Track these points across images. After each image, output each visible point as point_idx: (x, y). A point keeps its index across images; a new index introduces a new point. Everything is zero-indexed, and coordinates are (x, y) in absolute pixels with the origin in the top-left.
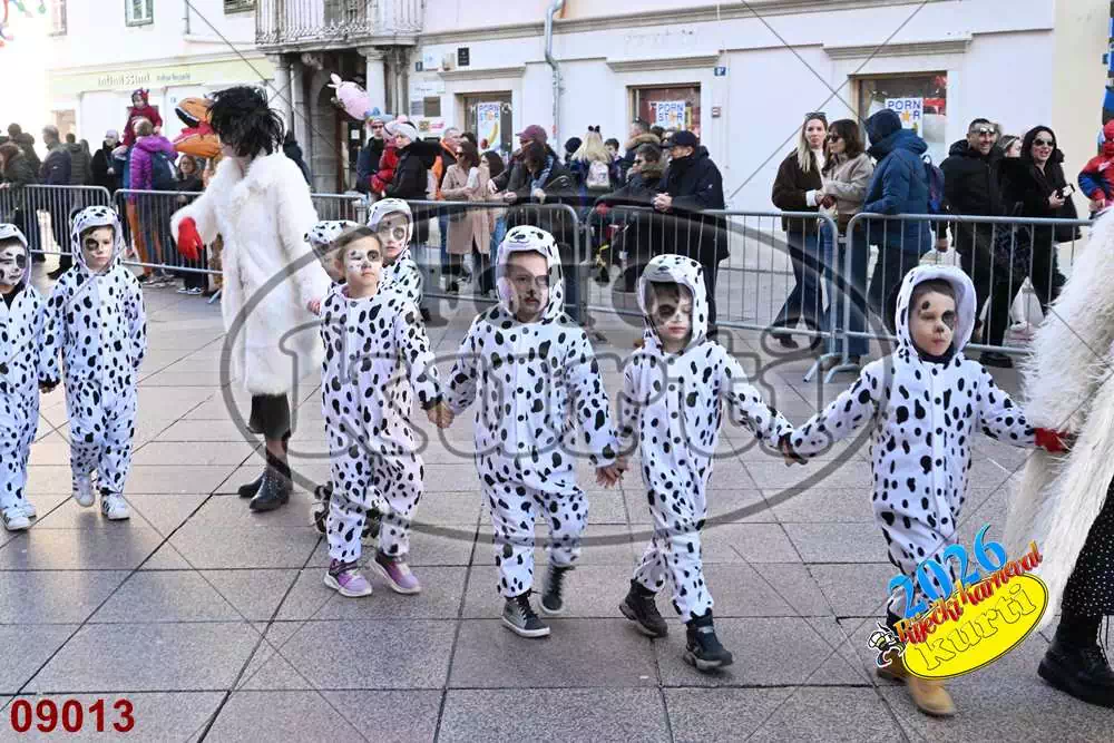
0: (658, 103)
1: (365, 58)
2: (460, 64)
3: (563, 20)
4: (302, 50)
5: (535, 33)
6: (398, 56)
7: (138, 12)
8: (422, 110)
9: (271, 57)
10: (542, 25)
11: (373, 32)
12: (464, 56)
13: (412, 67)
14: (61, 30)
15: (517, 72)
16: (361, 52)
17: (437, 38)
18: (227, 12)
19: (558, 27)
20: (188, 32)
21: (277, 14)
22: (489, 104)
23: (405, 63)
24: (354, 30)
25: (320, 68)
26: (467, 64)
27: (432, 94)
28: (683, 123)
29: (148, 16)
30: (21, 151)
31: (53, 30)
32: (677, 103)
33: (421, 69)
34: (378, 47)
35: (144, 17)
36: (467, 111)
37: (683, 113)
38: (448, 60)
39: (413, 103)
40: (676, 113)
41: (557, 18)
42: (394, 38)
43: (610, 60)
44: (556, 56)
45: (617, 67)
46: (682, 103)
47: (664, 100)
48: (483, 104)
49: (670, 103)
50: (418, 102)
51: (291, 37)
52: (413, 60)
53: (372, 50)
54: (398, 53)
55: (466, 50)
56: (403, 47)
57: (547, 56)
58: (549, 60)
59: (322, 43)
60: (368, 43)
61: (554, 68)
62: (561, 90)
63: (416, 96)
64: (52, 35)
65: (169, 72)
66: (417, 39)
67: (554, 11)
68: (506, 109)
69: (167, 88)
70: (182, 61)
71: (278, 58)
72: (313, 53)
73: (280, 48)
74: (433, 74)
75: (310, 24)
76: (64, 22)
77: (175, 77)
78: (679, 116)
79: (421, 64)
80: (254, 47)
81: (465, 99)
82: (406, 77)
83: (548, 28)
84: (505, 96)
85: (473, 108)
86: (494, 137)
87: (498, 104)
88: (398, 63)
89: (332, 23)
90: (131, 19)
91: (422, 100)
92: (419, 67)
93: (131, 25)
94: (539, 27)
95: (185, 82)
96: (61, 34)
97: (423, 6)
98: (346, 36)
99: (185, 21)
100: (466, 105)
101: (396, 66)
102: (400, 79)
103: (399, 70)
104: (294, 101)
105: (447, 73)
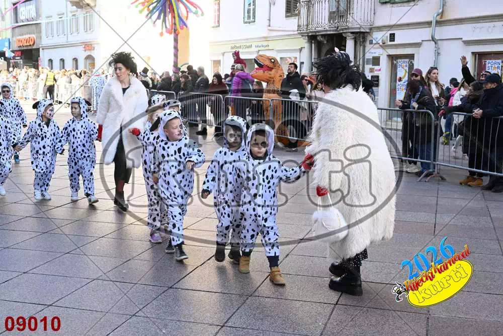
0: (488, 61)
1: (346, 38)
2: (390, 41)
3: (441, 20)
4: (317, 34)
5: (427, 26)
6: (361, 37)
7: (249, 17)
8: (371, 62)
9: (304, 37)
10: (431, 22)
11: (350, 25)
12: (392, 38)
13: (368, 42)
14: (217, 25)
15: (418, 45)
16: (344, 35)
17: (380, 29)
18: (287, 17)
19: (439, 23)
20: (270, 26)
21: (308, 17)
22: (403, 60)
23: (364, 41)
24: (342, 24)
25: (325, 42)
26: (394, 41)
27: (376, 55)
28: (500, 71)
29: (253, 18)
30: (190, 78)
31: (214, 25)
32: (497, 61)
33: (372, 43)
34: (352, 33)
35: (252, 19)
36: (392, 63)
37: (500, 66)
38: (384, 38)
39: (367, 59)
40: (496, 66)
41: (438, 18)
42: (360, 28)
43: (464, 39)
44: (437, 37)
45: (468, 43)
46: (500, 61)
47: (490, 59)
48: (400, 60)
49: (494, 61)
50: (370, 59)
51: (313, 28)
52: (369, 38)
53: (349, 34)
54: (361, 35)
55: (394, 35)
56: (363, 33)
57: (432, 38)
58: (433, 39)
59: (327, 31)
60: (348, 31)
61: (436, 43)
62: (439, 53)
63: (369, 56)
64: (213, 27)
65: (260, 44)
66: (371, 29)
67: (438, 15)
68: (412, 62)
69: (259, 51)
70: (266, 39)
71: (307, 37)
72: (323, 36)
73: (308, 33)
74: (378, 46)
75: (322, 22)
76: (219, 21)
77: (263, 46)
78: (498, 68)
79: (372, 40)
80: (296, 32)
81: (392, 58)
82: (364, 47)
83: (434, 23)
84: (411, 57)
85: (395, 62)
86: (405, 76)
87: (407, 60)
88: (361, 40)
89: (332, 22)
90: (246, 20)
91: (371, 57)
92: (371, 42)
93: (246, 23)
94: (429, 24)
95: (267, 48)
96: (217, 27)
97: (374, 14)
98: (338, 28)
99: (268, 21)
100: (392, 61)
101: (360, 42)
102: (362, 48)
103: (361, 44)
104: (313, 57)
105: (384, 46)
